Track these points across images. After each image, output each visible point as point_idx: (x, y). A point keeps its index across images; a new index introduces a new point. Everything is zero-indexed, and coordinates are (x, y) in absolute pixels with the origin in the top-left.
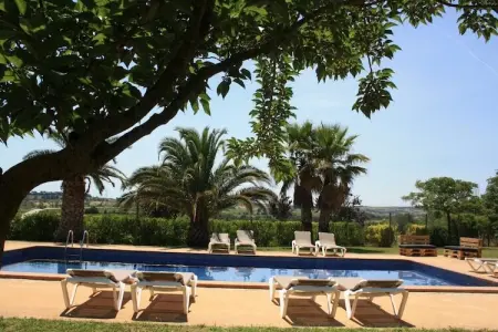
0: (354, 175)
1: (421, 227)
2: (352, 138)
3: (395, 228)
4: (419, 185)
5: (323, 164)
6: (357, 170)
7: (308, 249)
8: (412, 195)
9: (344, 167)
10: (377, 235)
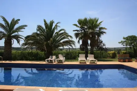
0: (101, 35)
1: (125, 52)
2: (101, 22)
3: (116, 52)
4: (124, 38)
5: (90, 31)
6: (102, 33)
7: (84, 61)
8: (122, 41)
9: (98, 32)
10: (111, 55)
